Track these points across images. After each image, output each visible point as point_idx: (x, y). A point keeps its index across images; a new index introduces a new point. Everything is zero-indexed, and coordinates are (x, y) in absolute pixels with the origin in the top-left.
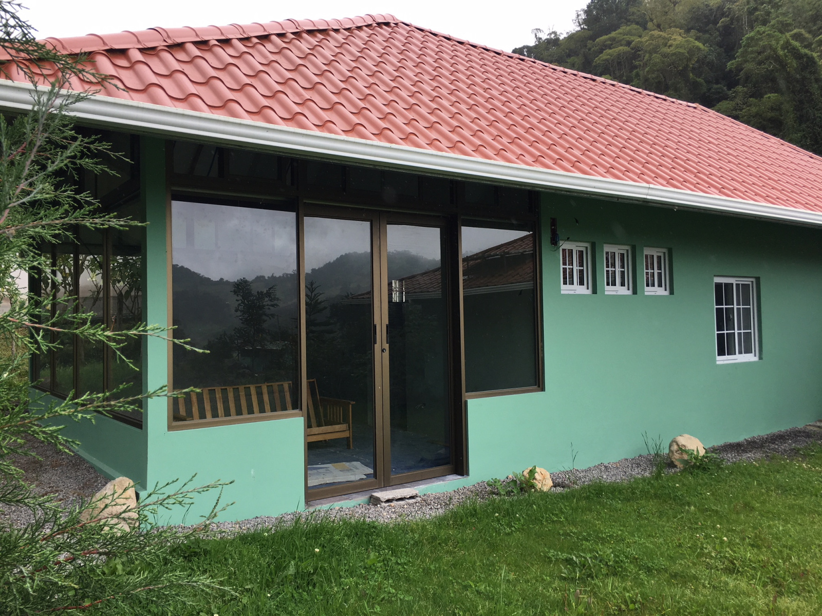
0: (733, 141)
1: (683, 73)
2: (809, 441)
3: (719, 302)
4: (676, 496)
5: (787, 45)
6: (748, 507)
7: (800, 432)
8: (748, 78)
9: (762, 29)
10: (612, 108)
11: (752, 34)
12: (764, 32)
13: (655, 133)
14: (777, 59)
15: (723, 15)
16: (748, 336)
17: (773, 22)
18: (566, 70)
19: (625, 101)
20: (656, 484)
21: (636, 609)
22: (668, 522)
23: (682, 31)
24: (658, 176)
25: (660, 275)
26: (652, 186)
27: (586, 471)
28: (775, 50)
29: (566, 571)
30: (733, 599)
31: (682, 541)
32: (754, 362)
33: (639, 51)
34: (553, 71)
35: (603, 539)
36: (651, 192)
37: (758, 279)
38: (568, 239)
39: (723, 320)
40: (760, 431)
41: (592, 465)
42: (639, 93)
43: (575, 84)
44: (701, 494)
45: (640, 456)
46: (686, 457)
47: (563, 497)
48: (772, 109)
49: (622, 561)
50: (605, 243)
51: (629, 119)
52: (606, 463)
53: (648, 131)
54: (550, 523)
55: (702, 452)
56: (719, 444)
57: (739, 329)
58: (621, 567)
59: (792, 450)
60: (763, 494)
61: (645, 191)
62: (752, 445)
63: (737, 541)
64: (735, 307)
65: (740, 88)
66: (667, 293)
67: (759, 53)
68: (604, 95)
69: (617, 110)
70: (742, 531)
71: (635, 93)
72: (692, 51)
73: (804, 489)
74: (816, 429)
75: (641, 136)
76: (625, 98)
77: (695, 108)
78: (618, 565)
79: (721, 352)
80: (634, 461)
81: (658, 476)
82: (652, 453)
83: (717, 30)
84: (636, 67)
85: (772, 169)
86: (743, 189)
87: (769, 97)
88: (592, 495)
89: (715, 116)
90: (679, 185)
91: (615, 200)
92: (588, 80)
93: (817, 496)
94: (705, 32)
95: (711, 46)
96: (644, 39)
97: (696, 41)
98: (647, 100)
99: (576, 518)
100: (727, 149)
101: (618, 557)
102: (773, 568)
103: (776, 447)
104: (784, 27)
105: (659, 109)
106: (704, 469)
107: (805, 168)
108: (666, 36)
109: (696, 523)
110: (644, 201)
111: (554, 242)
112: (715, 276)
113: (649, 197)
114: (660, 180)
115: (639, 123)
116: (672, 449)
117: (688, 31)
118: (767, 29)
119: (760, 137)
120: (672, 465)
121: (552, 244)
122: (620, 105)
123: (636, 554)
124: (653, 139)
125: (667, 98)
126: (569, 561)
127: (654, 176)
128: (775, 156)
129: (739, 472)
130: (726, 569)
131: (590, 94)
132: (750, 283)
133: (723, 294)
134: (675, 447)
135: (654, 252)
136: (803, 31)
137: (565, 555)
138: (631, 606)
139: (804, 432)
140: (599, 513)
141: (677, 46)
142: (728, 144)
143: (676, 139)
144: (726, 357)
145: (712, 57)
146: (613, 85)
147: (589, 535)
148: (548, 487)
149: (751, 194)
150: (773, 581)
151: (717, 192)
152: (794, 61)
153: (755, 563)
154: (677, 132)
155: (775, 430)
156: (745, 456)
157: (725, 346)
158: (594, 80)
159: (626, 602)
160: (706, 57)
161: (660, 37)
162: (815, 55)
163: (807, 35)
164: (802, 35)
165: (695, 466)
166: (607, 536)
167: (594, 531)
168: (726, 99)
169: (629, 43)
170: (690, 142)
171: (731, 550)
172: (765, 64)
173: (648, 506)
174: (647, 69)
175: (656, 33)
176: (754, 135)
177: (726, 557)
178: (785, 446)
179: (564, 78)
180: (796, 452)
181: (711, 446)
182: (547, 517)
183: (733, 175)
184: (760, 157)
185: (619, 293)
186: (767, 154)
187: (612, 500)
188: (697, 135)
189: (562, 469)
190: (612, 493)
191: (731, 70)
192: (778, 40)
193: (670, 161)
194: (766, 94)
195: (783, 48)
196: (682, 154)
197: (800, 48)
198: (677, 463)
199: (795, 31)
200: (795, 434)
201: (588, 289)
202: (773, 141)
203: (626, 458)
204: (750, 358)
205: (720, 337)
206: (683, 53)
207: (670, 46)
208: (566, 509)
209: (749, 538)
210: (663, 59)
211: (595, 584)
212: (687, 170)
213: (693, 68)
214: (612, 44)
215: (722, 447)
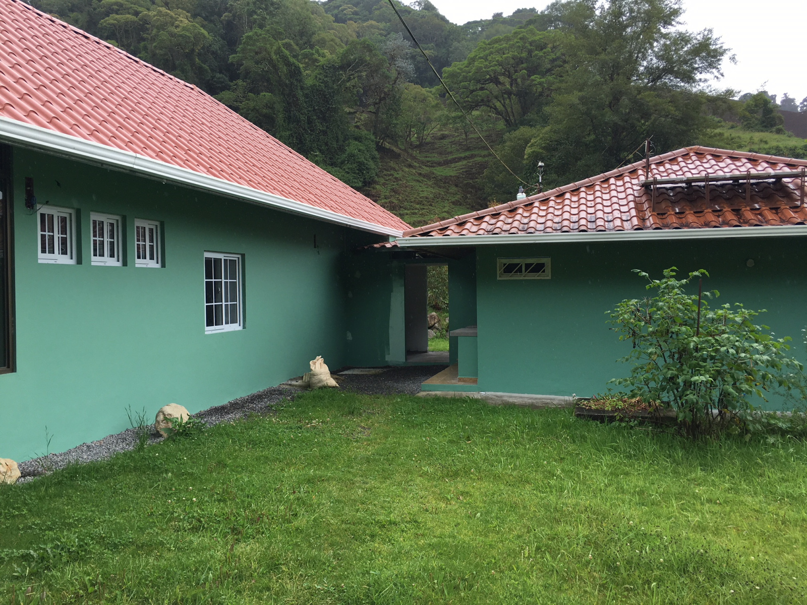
0: (225, 127)
1: (189, 56)
2: (281, 398)
3: (208, 276)
4: (156, 465)
5: (278, 52)
6: (222, 464)
7: (275, 391)
8: (247, 73)
9: (259, 31)
10: (104, 70)
11: (250, 34)
12: (261, 35)
13: (148, 105)
14: (271, 61)
15: (226, 9)
16: (234, 307)
17: (268, 27)
18: (54, 19)
19: (120, 67)
20: (137, 457)
21: (96, 591)
22: (144, 492)
23: (189, 14)
24: (147, 147)
25: (151, 247)
26: (138, 156)
27: (65, 454)
28: (269, 54)
29: (19, 569)
30: (194, 557)
31: (154, 509)
32: (239, 331)
33: (148, 24)
34: (37, 16)
35: (70, 524)
36: (137, 161)
37: (243, 256)
38: (47, 203)
39: (212, 292)
40: (242, 393)
41: (72, 447)
42: (137, 62)
43: (64, 36)
44: (180, 459)
45: (127, 430)
46: (170, 425)
47: (30, 487)
48: (267, 106)
49: (86, 544)
50: (92, 211)
51: (122, 85)
52: (89, 443)
53: (141, 101)
54: (8, 519)
55: (186, 419)
56: (206, 409)
57: (226, 301)
58: (85, 550)
59: (266, 407)
60: (236, 451)
61: (132, 160)
62: (234, 406)
63: (206, 499)
64: (223, 280)
65: (240, 82)
66: (158, 266)
67: (257, 53)
68: (97, 56)
69: (110, 74)
70: (212, 489)
71: (132, 61)
72: (198, 37)
73: (270, 441)
74: (287, 387)
75: (133, 105)
76: (120, 63)
77: (192, 89)
78: (82, 549)
79: (209, 323)
80: (120, 437)
81: (141, 448)
82: (135, 425)
83: (221, 22)
84: (144, 39)
85: (257, 157)
86: (230, 171)
87: (265, 95)
88: (65, 479)
89: (210, 101)
90: (169, 159)
91: (99, 165)
92: (79, 36)
93: (280, 445)
94: (211, 21)
95: (215, 36)
96: (152, 13)
97: (202, 28)
98: (144, 71)
99: (42, 508)
100: (218, 133)
101: (83, 540)
102: (235, 518)
103: (254, 406)
104: (277, 35)
105: (155, 82)
106: (187, 435)
107: (284, 160)
108: (174, 15)
109: (171, 489)
110: (131, 171)
111: (30, 204)
112: (205, 251)
113: (135, 167)
114: (149, 151)
115: (133, 91)
116: (158, 419)
117: (194, 16)
118: (263, 32)
119: (250, 127)
120: (157, 435)
121: (29, 207)
122: (115, 70)
123: (104, 533)
124: (146, 110)
125: (165, 73)
126: (26, 558)
127: (143, 146)
128: (260, 146)
129: (218, 433)
130: (193, 528)
131: (81, 51)
132: (237, 259)
133: (212, 268)
134: (161, 417)
135: (147, 225)
136: (292, 42)
137: (22, 551)
138: (90, 590)
139: (278, 390)
140: (70, 497)
141: (184, 29)
142: (220, 128)
143: (170, 114)
144: (214, 327)
145: (216, 47)
146: (108, 48)
147: (54, 523)
148: (14, 479)
149: (236, 177)
150: (233, 530)
151: (205, 171)
152: (285, 67)
153: (220, 517)
154: (172, 109)
155: (254, 391)
156: (227, 417)
157: (212, 318)
158: (86, 38)
159: (85, 588)
160: (210, 46)
161: (168, 15)
162: (301, 66)
163: (295, 47)
164: (291, 45)
165: (178, 434)
166: (75, 521)
167: (60, 518)
168: (229, 90)
169: (136, 14)
170: (184, 120)
171: (200, 509)
172: (261, 64)
173: (126, 480)
174: (154, 44)
175: (164, 10)
176: (244, 124)
177: (193, 517)
178: (262, 405)
179: (51, 27)
180: (269, 408)
181: (197, 412)
182: (6, 513)
183: (221, 157)
184: (248, 145)
185: (107, 264)
186: (254, 143)
187: (87, 481)
188: (192, 115)
189: (35, 457)
190: (88, 473)
191: (232, 64)
192: (272, 45)
193: (162, 135)
194: (262, 92)
195: (276, 54)
196: (174, 130)
197: (289, 56)
198: (162, 433)
199: (287, 40)
200: (271, 393)
201: (72, 258)
202: (260, 133)
203: (111, 434)
204: (236, 327)
205: (209, 309)
206: (189, 37)
207: (177, 27)
208: (31, 499)
209: (217, 494)
210: (170, 38)
211: (52, 576)
212: (177, 146)
213: (199, 55)
214: (119, 10)
215: (208, 411)
